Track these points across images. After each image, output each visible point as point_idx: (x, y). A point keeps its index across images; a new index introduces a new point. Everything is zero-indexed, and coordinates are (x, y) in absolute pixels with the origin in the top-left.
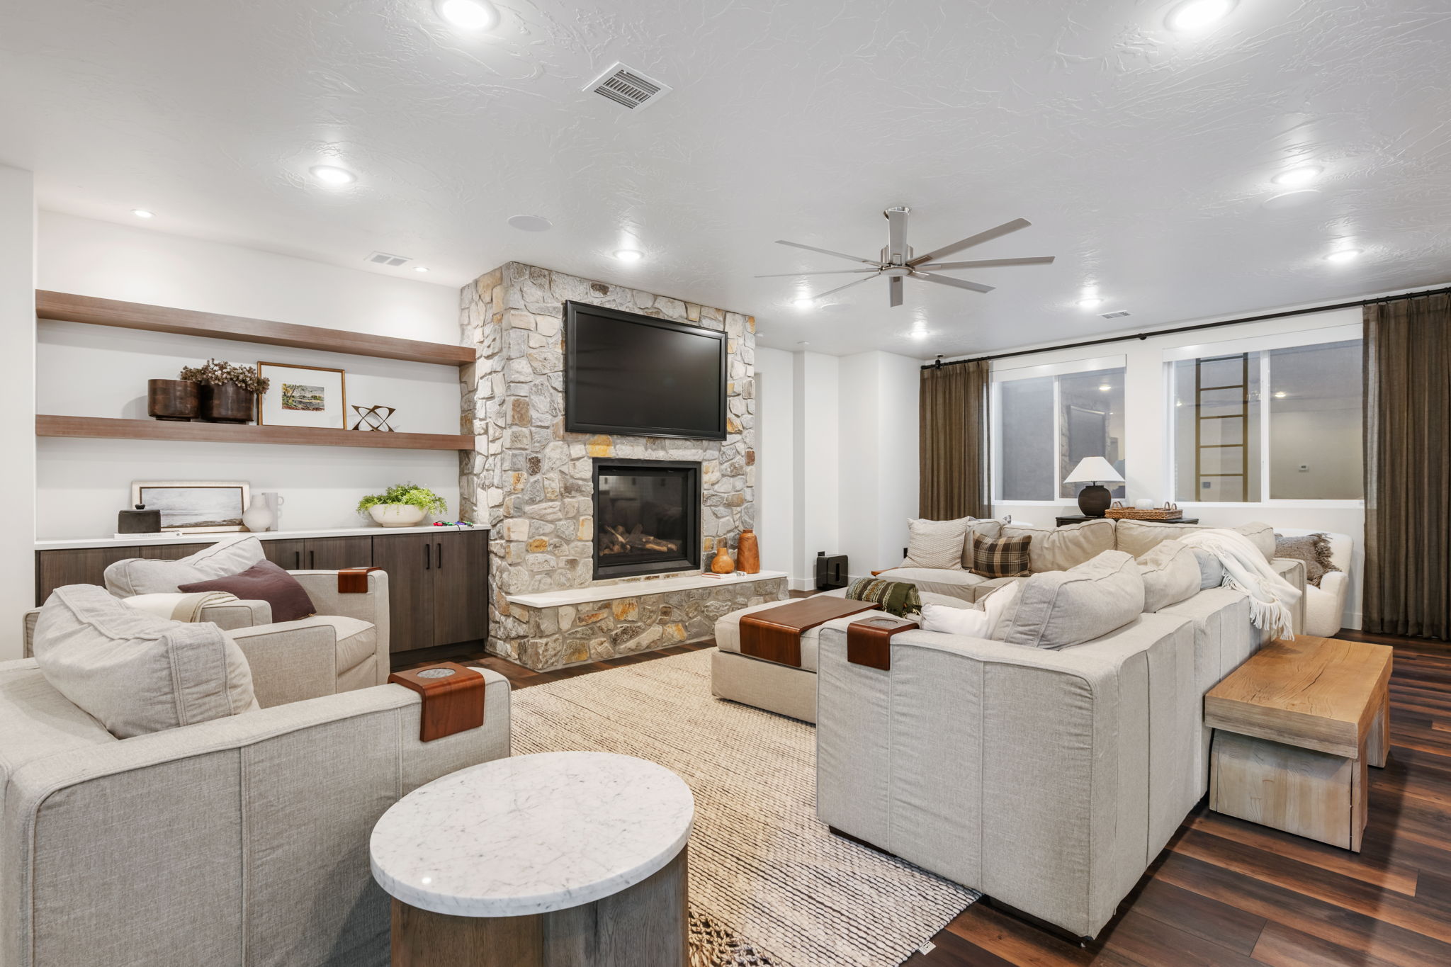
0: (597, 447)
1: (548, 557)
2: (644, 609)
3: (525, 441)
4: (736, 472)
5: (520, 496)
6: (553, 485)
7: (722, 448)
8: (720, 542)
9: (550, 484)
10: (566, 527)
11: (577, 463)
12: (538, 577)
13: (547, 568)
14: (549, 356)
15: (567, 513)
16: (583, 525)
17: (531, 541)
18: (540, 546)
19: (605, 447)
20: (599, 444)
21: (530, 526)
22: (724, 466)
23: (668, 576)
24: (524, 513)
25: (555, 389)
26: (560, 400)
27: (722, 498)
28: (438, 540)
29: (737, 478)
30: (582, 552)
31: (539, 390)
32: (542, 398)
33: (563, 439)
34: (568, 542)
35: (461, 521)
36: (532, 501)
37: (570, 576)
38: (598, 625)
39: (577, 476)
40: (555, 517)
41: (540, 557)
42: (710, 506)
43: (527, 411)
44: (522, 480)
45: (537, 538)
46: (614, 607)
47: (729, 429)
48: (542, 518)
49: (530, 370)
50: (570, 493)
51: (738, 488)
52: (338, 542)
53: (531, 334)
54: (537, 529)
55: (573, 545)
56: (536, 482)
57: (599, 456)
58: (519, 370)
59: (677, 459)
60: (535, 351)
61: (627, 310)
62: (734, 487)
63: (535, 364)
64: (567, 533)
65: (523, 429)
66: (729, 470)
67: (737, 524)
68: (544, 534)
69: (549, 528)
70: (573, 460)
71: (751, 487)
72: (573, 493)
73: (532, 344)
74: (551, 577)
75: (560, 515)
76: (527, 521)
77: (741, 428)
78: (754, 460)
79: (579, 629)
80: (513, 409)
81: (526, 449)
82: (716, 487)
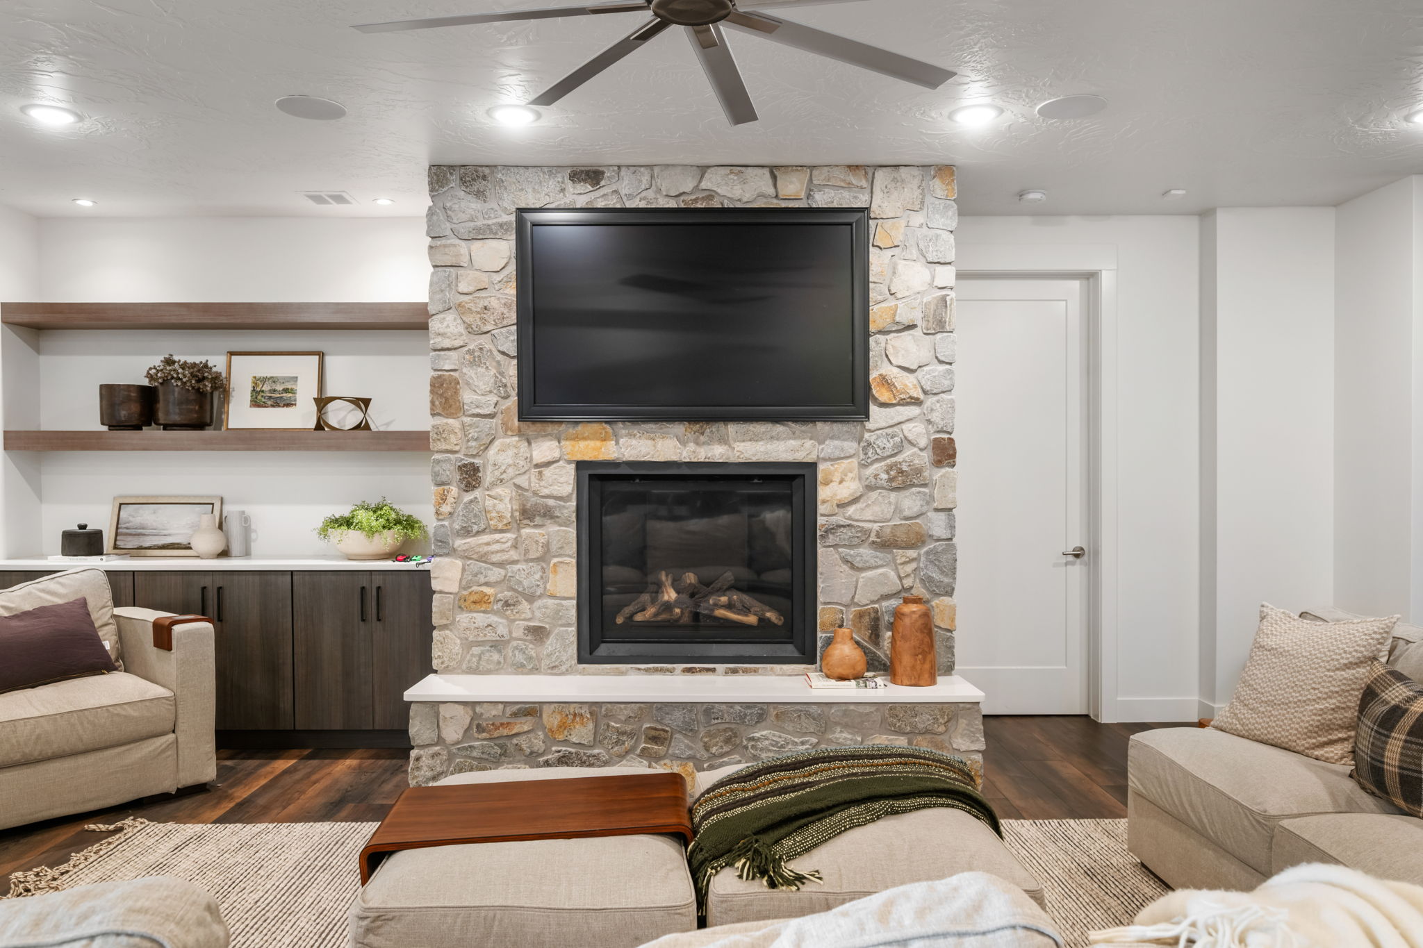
0: (582, 444)
1: (493, 619)
3: (453, 439)
4: (905, 481)
5: (446, 523)
6: (501, 507)
7: (864, 435)
8: (861, 616)
9: (494, 505)
10: (527, 575)
11: (547, 472)
12: (476, 650)
13: (491, 636)
14: (494, 303)
15: (527, 551)
16: (555, 572)
17: (465, 593)
18: (481, 602)
19: (598, 443)
20: (585, 439)
21: (464, 570)
22: (871, 470)
23: (734, 672)
24: (454, 550)
25: (503, 353)
26: (512, 369)
27: (868, 531)
29: (907, 494)
30: (557, 615)
31: (476, 359)
32: (481, 370)
33: (520, 433)
34: (531, 598)
35: (402, 552)
36: (466, 532)
37: (533, 653)
39: (546, 492)
40: (505, 557)
41: (481, 619)
42: (839, 546)
43: (456, 392)
44: (450, 499)
45: (475, 588)
46: (545, 715)
47: (878, 395)
48: (483, 558)
49: (461, 329)
50: (531, 519)
51: (909, 514)
53: (461, 271)
54: (475, 575)
55: (539, 603)
56: (471, 501)
57: (587, 458)
58: (442, 331)
59: (755, 459)
60: (466, 298)
61: (643, 205)
62: (899, 511)
63: (469, 319)
64: (526, 583)
65: (451, 421)
66: (886, 476)
67: (908, 582)
68: (486, 584)
69: (495, 574)
70: (537, 466)
71: (949, 510)
72: (538, 520)
73: (463, 287)
74: (500, 652)
75: (514, 555)
76: (459, 563)
77: (917, 394)
78: (954, 456)
80: (432, 392)
81: (456, 452)
82: (855, 510)
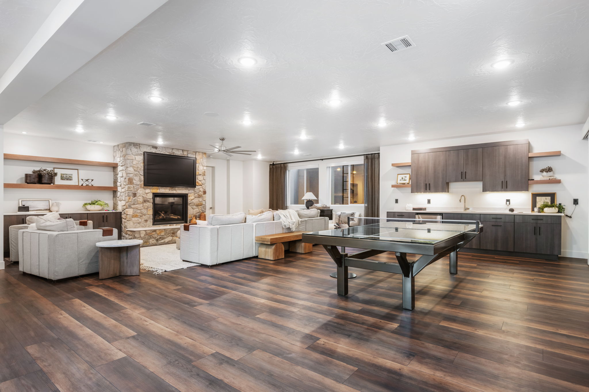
0: (154, 190)
1: (138, 219)
2: (166, 232)
3: (132, 189)
4: (199, 196)
5: (130, 203)
6: (140, 200)
7: (195, 190)
8: (194, 216)
9: (139, 200)
10: (144, 211)
11: (148, 194)
12: (135, 224)
13: (138, 222)
14: (139, 166)
15: (145, 207)
16: (149, 211)
17: (133, 215)
18: (136, 216)
19: (156, 190)
20: (154, 189)
21: (133, 211)
22: (195, 195)
23: (177, 225)
24: (132, 207)
25: (141, 175)
26: (142, 178)
27: (195, 204)
28: (106, 214)
29: (200, 198)
30: (149, 218)
31: (136, 175)
32: (137, 177)
33: (143, 188)
34: (145, 215)
35: (114, 209)
36: (134, 204)
37: (145, 224)
38: (152, 236)
39: (147, 198)
40: (141, 208)
41: (136, 219)
42: (191, 206)
43: (132, 181)
44: (131, 199)
45: (135, 214)
46: (157, 232)
47: (197, 184)
48: (137, 209)
49: (133, 170)
50: (145, 202)
51: (200, 201)
52: (78, 215)
53: (133, 161)
54: (135, 212)
55: (146, 216)
56: (135, 199)
57: (154, 192)
58: (130, 170)
59: (180, 193)
60: (134, 165)
61: (164, 153)
62: (199, 201)
63: (135, 169)
64: (144, 213)
65: (131, 186)
66: (197, 196)
67: (200, 211)
68: (137, 213)
69: (139, 211)
70: (146, 193)
71: (205, 201)
72: (146, 202)
73: (134, 163)
74: (139, 224)
75: (142, 208)
76: (132, 210)
77: (201, 184)
78: (206, 193)
79: (146, 237)
80: (128, 180)
81: (132, 191)
82: (193, 201)
